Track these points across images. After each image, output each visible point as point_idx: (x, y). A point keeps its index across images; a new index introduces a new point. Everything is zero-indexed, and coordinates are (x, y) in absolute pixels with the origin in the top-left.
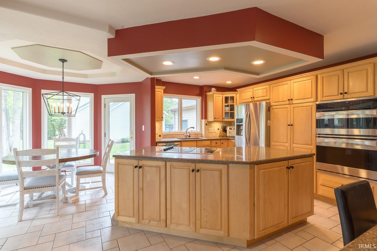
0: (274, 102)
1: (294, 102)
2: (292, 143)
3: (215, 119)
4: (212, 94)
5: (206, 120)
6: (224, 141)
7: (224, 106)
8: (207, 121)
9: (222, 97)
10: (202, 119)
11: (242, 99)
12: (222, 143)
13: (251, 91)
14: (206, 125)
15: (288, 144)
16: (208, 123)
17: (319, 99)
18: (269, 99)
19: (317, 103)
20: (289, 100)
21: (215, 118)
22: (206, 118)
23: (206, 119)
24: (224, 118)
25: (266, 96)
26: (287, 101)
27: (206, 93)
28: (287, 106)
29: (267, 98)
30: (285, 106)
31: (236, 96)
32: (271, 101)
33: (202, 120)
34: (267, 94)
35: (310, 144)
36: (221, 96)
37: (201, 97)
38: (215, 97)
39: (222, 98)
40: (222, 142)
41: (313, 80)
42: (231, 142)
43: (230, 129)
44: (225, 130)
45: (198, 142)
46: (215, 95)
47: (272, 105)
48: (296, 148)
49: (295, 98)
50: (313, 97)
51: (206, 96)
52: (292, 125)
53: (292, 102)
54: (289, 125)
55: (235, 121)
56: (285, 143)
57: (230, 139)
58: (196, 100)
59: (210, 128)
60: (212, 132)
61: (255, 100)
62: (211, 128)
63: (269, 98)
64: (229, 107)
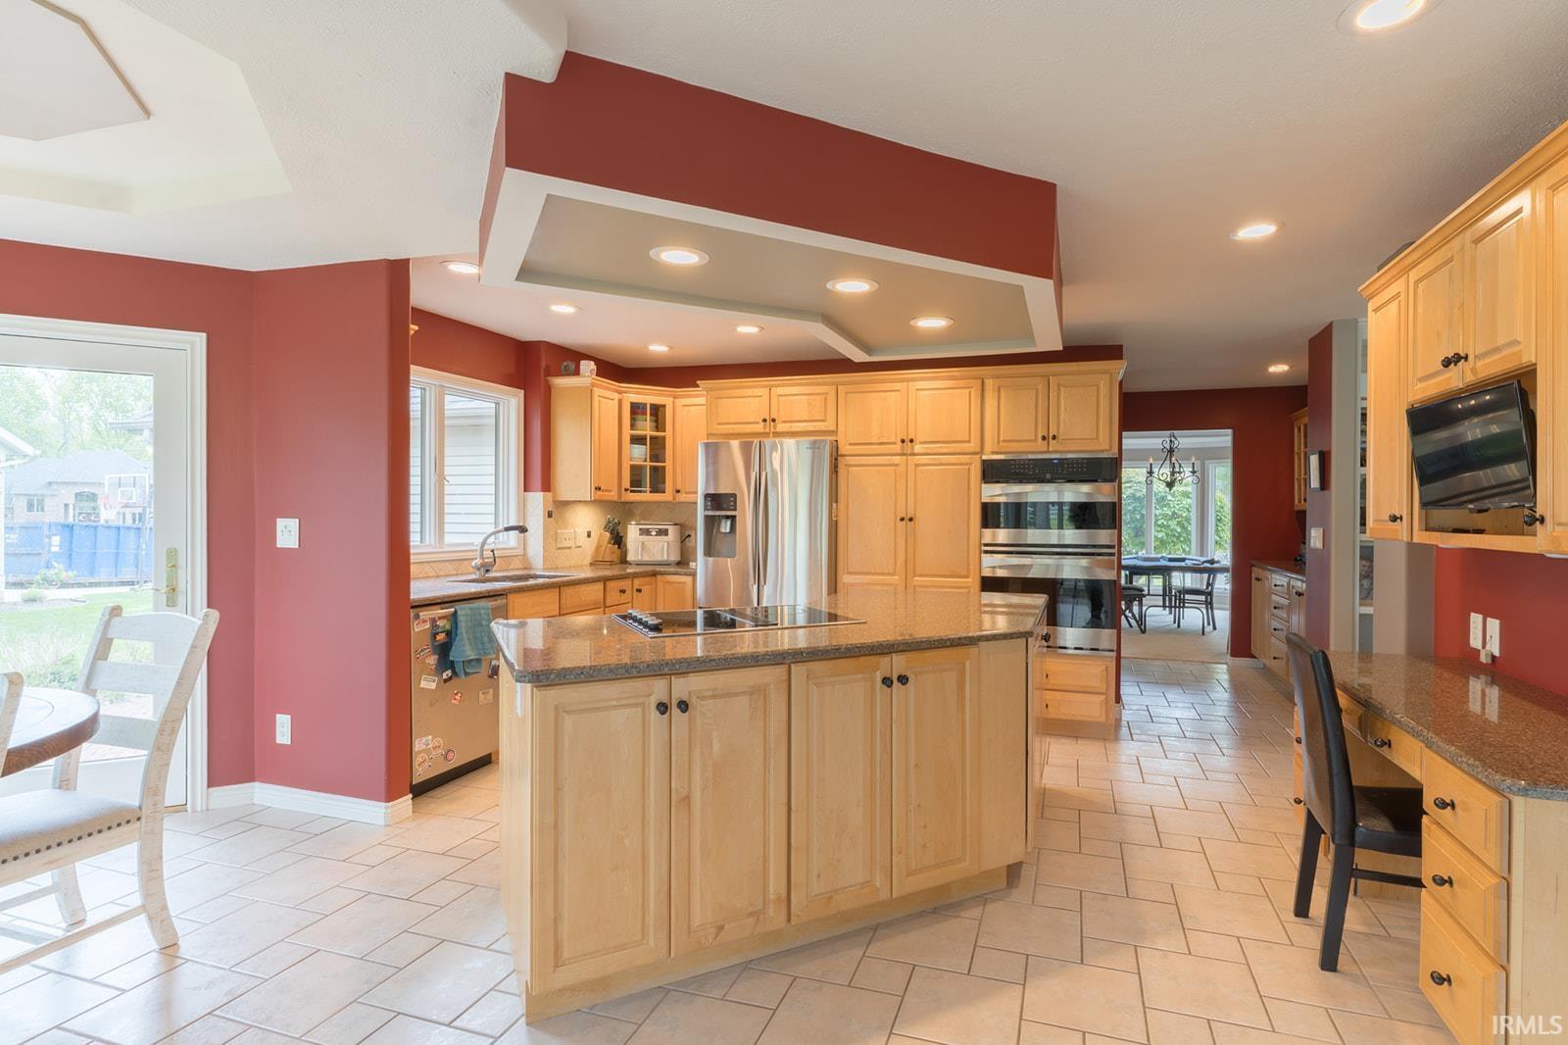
0: (850, 444)
1: (918, 448)
2: (910, 573)
3: (599, 493)
4: (587, 387)
5: (550, 494)
6: (643, 580)
7: (626, 439)
8: (551, 499)
9: (620, 401)
10: (525, 490)
11: (720, 421)
12: (639, 591)
13: (760, 396)
14: (550, 515)
15: (896, 577)
16: (557, 507)
17: (988, 447)
18: (834, 432)
19: (984, 457)
20: (903, 441)
21: (598, 489)
22: (547, 486)
23: (549, 491)
24: (626, 490)
25: (823, 421)
26: (895, 443)
27: (549, 378)
28: (897, 459)
29: (824, 429)
30: (890, 460)
31: (671, 404)
32: (840, 438)
33: (530, 495)
34: (826, 416)
35: (964, 573)
36: (616, 396)
37: (523, 391)
38: (596, 399)
39: (617, 405)
40: (636, 587)
41: (973, 390)
42: (668, 582)
43: (646, 532)
44: (618, 540)
45: (568, 592)
46: (597, 392)
47: (844, 452)
48: (922, 586)
49: (920, 438)
50: (972, 440)
51: (549, 388)
52: (911, 520)
53: (913, 449)
54: (902, 519)
55: (696, 503)
56: (889, 574)
57: (662, 574)
58: (497, 404)
59: (561, 529)
60: (570, 548)
61: (778, 430)
62: (565, 528)
63: (833, 428)
64: (648, 444)
